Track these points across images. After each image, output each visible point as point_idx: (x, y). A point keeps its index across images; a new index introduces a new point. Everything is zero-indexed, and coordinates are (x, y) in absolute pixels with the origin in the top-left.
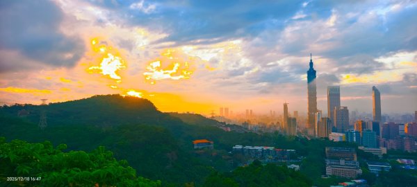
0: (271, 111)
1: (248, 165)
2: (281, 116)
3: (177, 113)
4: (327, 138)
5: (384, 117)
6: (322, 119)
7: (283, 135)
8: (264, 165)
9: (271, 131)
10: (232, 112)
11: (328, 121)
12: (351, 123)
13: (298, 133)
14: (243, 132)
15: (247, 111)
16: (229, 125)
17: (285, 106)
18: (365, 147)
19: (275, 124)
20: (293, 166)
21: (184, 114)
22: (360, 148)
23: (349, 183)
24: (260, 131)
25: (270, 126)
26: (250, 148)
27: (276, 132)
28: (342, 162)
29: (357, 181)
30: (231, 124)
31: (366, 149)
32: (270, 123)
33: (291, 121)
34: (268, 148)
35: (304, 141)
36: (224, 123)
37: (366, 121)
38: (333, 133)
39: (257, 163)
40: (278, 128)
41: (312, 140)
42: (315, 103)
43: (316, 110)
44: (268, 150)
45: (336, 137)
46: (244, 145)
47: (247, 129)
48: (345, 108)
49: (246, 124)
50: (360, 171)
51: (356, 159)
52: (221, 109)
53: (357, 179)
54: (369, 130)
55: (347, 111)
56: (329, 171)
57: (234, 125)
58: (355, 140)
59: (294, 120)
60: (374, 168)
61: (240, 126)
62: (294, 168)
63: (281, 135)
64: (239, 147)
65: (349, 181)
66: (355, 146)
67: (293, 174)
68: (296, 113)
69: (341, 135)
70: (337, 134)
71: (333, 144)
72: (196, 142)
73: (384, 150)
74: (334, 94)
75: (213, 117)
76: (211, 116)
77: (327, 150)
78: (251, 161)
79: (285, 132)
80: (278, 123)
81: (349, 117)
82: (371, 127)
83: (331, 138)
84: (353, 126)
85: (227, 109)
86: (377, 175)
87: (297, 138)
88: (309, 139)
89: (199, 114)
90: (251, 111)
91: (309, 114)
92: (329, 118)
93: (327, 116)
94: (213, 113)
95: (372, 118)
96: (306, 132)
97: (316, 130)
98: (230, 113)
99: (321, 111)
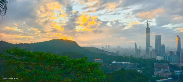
0: (129, 47)
1: (119, 70)
2: (133, 49)
3: (87, 47)
4: (155, 59)
6: (153, 50)
7: (135, 57)
8: (126, 70)
9: (129, 56)
10: (111, 47)
11: (155, 51)
12: (166, 52)
13: (141, 56)
14: (116, 56)
15: (118, 46)
16: (110, 53)
17: (136, 44)
18: (173, 63)
19: (131, 52)
20: (139, 71)
21: (90, 48)
22: (170, 63)
23: (165, 79)
24: (124, 55)
25: (129, 53)
26: (120, 63)
27: (131, 56)
28: (162, 70)
29: (169, 78)
30: (111, 52)
31: (173, 64)
32: (128, 52)
33: (138, 51)
34: (128, 63)
35: (144, 60)
36: (108, 52)
37: (173, 51)
39: (123, 69)
40: (132, 54)
41: (148, 59)
42: (149, 43)
43: (150, 46)
44: (128, 64)
45: (159, 58)
46: (117, 61)
47: (118, 54)
49: (117, 52)
50: (170, 74)
51: (168, 68)
52: (106, 45)
53: (169, 77)
55: (165, 46)
56: (156, 73)
57: (112, 53)
58: (168, 60)
59: (140, 50)
60: (177, 73)
61: (115, 53)
63: (133, 57)
64: (114, 62)
65: (165, 78)
66: (168, 62)
67: (139, 74)
68: (140, 47)
69: (162, 57)
70: (159, 57)
71: (157, 61)
72: (95, 60)
73: (182, 65)
74: (158, 39)
75: (103, 49)
76: (102, 48)
77: (155, 64)
78: (120, 69)
80: (132, 52)
81: (166, 49)
82: (176, 54)
83: (157, 59)
84: (167, 54)
85: (109, 46)
86: (179, 76)
87: (141, 59)
88: (146, 59)
89: (96, 47)
90: (120, 46)
91: (146, 48)
92: (155, 50)
93: (155, 49)
94: (103, 48)
95: (176, 50)
96: (145, 56)
97: (150, 55)
98: (110, 47)
99: (152, 47)
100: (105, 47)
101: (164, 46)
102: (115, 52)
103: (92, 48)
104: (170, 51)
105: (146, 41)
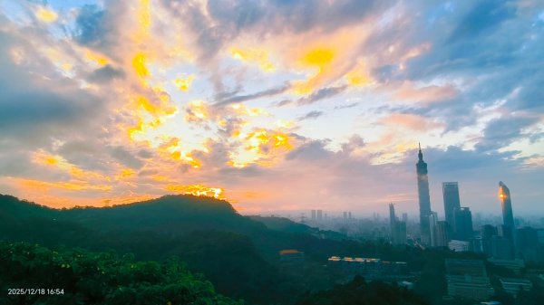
0: (374, 214)
1: (343, 284)
2: (386, 219)
3: (258, 217)
4: (446, 248)
5: (517, 220)
6: (439, 223)
7: (391, 243)
8: (368, 281)
9: (375, 239)
10: (326, 215)
11: (446, 226)
12: (475, 228)
13: (410, 241)
14: (340, 240)
15: (345, 213)
16: (322, 232)
17: (392, 207)
18: (497, 258)
19: (380, 229)
20: (405, 283)
21: (268, 219)
22: (488, 260)
24: (361, 239)
25: (374, 232)
26: (350, 259)
27: (382, 240)
28: (468, 278)
29: (489, 303)
30: (325, 229)
31: (498, 261)
32: (372, 229)
33: (399, 225)
34: (373, 259)
35: (418, 251)
36: (317, 229)
37: (495, 225)
38: (453, 241)
39: (359, 280)
40: (384, 235)
41: (427, 249)
42: (429, 204)
43: (430, 212)
44: (372, 262)
45: (457, 245)
46: (342, 256)
47: (345, 236)
48: (467, 209)
49: (344, 229)
50: (492, 290)
51: (485, 274)
52: (313, 211)
53: (488, 300)
54: (500, 237)
56: (452, 289)
57: (330, 231)
58: (482, 249)
59: (404, 224)
60: (510, 286)
61: (337, 233)
62: (407, 286)
63: (388, 243)
64: (334, 258)
65: (478, 303)
66: (483, 257)
67: (406, 293)
68: (405, 215)
69: (464, 243)
70: (458, 242)
71: (454, 254)
72: (283, 252)
73: (521, 263)
74: (451, 193)
75: (303, 221)
76: (300, 220)
77: (447, 261)
78: (352, 277)
79: (392, 240)
80: (383, 228)
81: (473, 220)
82: (500, 233)
83: (451, 247)
84: (477, 232)
85: (320, 212)
86: (515, 296)
87: (408, 248)
88: (423, 248)
89: (286, 217)
90: (350, 213)
91: (421, 216)
92: (446, 223)
93: (444, 220)
94: (303, 217)
95: (502, 221)
96: (419, 239)
97: (432, 237)
98: (323, 215)
99: (436, 213)
100: (309, 216)
101: (467, 212)
102: (337, 230)
103: (274, 220)
104: (484, 224)
105: (418, 199)
